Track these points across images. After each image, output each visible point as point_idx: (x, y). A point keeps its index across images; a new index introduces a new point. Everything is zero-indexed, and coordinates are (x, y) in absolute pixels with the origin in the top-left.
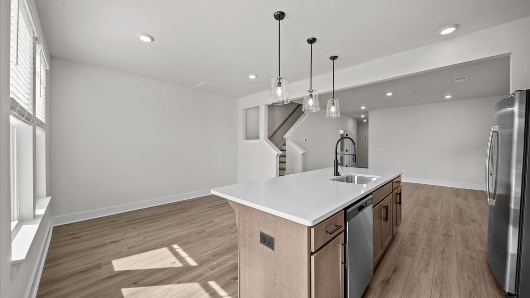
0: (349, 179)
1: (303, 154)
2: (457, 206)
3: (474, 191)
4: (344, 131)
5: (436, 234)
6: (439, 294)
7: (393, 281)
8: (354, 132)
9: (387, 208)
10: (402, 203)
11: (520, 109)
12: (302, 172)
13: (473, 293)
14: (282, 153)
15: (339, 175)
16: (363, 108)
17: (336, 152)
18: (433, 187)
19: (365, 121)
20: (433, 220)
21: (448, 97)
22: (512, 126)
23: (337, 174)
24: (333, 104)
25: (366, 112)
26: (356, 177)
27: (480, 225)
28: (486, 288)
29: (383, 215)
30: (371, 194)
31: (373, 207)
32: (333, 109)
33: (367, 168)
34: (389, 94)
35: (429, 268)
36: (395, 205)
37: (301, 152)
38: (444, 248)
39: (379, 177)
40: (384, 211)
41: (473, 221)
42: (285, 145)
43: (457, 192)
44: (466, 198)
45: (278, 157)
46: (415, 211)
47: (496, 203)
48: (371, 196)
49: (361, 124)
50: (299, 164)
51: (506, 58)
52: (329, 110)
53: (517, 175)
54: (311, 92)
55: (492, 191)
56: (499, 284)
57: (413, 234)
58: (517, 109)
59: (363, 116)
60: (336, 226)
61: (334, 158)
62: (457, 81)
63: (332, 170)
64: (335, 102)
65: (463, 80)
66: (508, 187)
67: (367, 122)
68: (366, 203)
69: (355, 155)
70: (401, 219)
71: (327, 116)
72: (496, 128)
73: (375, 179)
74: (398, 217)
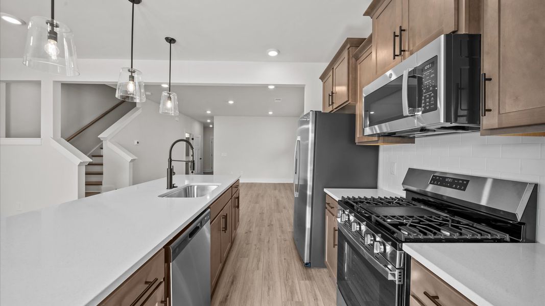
0: (187, 192)
1: (132, 161)
2: (275, 197)
3: (284, 184)
4: (190, 134)
5: (264, 226)
6: (267, 288)
7: (231, 296)
8: (200, 136)
9: (225, 217)
10: (240, 205)
11: (312, 127)
12: (130, 185)
13: (288, 274)
14: (91, 160)
15: (174, 187)
16: (209, 112)
17: (170, 158)
18: (261, 184)
19: (211, 126)
20: (262, 214)
21: (271, 113)
22: (308, 139)
23: (171, 186)
24: (170, 98)
25: (212, 118)
26: (196, 187)
27: (288, 210)
28: (294, 263)
29: (223, 225)
30: (209, 207)
31: (211, 223)
32: (169, 104)
33: (212, 173)
34: (231, 102)
35: (260, 263)
36: (233, 210)
37: (129, 158)
38: (269, 238)
39: (220, 184)
40: (223, 221)
41: (284, 208)
42: (102, 149)
43: (275, 186)
44: (280, 191)
45: (84, 167)
46: (249, 209)
47: (299, 195)
48: (209, 210)
49: (207, 129)
50: (126, 176)
51: (301, 88)
52: (164, 104)
53: (311, 170)
54: (132, 72)
55: (297, 183)
56: (301, 259)
57: (248, 232)
58: (310, 126)
59: (209, 121)
60: (146, 283)
61: (167, 166)
62: (277, 101)
63: (164, 181)
64: (171, 96)
65: (279, 101)
66: (306, 181)
67: (213, 127)
68: (201, 222)
69: (194, 161)
70: (239, 221)
71: (161, 112)
72: (299, 138)
73: (216, 187)
74: (237, 220)
